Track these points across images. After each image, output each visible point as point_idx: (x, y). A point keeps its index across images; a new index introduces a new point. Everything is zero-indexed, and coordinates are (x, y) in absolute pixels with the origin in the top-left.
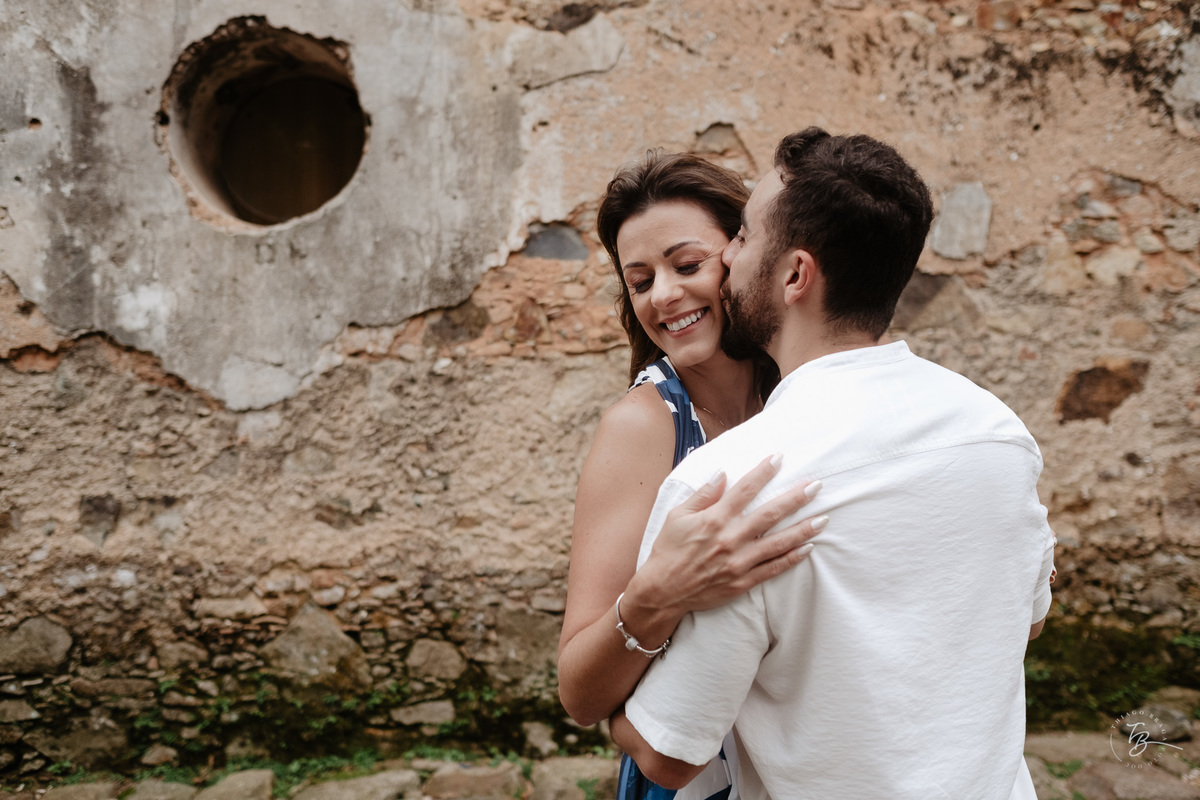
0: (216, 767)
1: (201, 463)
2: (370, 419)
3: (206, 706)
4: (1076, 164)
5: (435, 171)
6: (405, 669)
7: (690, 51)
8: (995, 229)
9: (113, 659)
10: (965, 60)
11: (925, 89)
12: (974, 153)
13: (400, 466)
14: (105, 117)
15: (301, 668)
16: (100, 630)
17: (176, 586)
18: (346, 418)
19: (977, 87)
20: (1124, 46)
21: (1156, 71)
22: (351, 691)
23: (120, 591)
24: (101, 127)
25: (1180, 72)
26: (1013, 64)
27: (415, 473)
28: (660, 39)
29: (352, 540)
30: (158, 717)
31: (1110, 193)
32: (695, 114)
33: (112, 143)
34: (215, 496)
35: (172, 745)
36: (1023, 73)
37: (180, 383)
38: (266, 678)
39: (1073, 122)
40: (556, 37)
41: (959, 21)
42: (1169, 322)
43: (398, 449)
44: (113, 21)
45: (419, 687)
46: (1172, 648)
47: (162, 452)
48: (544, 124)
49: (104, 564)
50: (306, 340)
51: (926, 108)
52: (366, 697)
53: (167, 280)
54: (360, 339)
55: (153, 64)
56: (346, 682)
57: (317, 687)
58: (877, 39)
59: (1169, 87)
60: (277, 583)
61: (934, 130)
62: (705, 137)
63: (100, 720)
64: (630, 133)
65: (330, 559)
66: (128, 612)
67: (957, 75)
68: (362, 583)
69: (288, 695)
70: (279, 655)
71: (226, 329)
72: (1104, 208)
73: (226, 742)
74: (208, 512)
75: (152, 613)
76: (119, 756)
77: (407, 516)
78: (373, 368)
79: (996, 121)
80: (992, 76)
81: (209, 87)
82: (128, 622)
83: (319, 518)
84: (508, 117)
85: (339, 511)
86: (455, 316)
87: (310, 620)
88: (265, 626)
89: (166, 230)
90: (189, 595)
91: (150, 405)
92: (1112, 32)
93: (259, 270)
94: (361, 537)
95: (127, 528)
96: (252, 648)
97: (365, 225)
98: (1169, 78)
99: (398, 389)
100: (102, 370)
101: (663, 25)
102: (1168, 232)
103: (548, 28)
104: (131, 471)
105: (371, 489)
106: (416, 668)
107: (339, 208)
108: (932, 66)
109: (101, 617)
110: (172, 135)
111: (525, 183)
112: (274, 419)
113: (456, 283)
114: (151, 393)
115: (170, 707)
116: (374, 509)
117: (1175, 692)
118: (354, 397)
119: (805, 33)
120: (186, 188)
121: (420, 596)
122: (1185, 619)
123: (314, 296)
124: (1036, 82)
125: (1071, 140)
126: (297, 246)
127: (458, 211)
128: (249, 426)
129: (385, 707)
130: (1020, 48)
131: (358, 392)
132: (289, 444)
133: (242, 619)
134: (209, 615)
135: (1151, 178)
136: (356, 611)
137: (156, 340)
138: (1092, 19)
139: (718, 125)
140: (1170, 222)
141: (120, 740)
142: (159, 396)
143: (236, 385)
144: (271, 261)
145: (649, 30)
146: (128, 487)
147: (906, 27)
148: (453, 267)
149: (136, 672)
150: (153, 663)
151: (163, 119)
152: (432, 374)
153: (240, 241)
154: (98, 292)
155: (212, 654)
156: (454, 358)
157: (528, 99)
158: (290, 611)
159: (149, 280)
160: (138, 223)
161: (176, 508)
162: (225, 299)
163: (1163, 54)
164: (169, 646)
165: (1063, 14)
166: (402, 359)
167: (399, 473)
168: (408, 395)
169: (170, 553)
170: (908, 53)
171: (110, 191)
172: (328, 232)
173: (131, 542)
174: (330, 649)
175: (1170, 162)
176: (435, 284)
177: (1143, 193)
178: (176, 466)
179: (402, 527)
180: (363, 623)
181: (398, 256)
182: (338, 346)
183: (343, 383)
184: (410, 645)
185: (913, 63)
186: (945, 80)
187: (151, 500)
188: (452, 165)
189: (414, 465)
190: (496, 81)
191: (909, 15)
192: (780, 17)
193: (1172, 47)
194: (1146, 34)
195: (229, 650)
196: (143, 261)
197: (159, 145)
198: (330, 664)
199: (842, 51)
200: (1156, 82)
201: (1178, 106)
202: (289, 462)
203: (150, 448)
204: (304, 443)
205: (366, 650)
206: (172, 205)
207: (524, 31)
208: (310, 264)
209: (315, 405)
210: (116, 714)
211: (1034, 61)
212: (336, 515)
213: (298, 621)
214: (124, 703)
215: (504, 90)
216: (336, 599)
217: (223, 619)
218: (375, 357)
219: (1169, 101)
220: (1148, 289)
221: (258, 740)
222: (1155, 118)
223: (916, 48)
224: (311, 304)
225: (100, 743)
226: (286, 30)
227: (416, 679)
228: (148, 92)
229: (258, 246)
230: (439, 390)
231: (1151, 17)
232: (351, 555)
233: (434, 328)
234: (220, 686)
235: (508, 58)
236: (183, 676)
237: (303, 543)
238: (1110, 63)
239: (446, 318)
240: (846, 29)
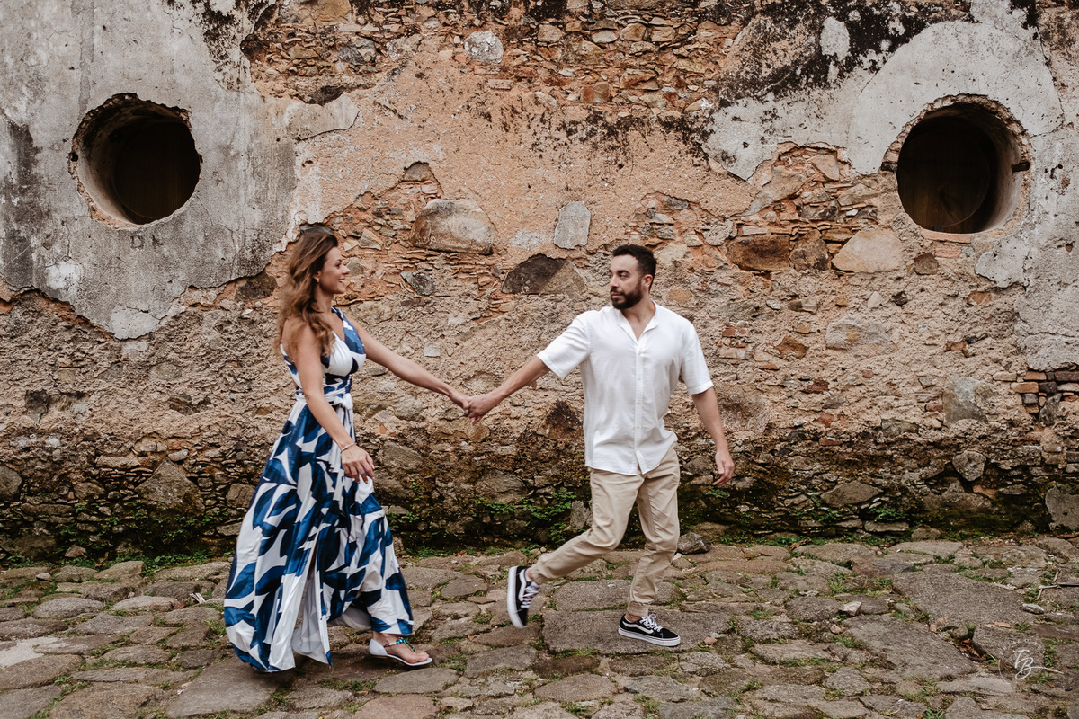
0: (109, 559)
1: (100, 372)
2: (203, 346)
3: (104, 523)
4: (646, 190)
5: (242, 192)
6: (225, 501)
7: (400, 116)
8: (593, 230)
9: (47, 492)
10: (575, 123)
11: (549, 141)
12: (580, 182)
13: (221, 375)
14: (38, 156)
15: (161, 499)
16: (39, 474)
17: (85, 448)
18: (188, 345)
19: (582, 140)
20: (677, 115)
21: (697, 130)
22: (192, 514)
23: (51, 450)
24: (36, 163)
25: (712, 131)
26: (605, 126)
27: (231, 380)
28: (382, 109)
29: (192, 420)
30: (74, 528)
31: (668, 207)
32: (404, 156)
33: (43, 172)
34: (108, 392)
35: (83, 546)
36: (611, 131)
37: (87, 321)
38: (139, 504)
39: (643, 162)
40: (317, 107)
41: (572, 97)
42: (706, 291)
43: (220, 365)
44: (42, 97)
45: (234, 512)
46: (706, 498)
47: (75, 365)
48: (310, 162)
49: (41, 434)
50: (162, 296)
51: (549, 153)
52: (201, 518)
53: (77, 258)
54: (196, 296)
55: (68, 123)
56: (189, 509)
57: (171, 511)
58: (519, 110)
59: (705, 141)
60: (146, 447)
61: (556, 167)
62: (411, 171)
63: (39, 530)
64: (363, 169)
65: (179, 432)
66: (56, 462)
67: (570, 133)
68: (198, 448)
69: (153, 516)
70: (148, 491)
71: (114, 289)
72: (665, 218)
73: (116, 545)
74: (105, 402)
75: (70, 464)
76: (51, 552)
77: (226, 407)
78: (205, 314)
79: (593, 162)
80: (592, 133)
81: (104, 134)
82: (55, 469)
83: (172, 407)
84: (287, 158)
85: (185, 402)
86: (254, 281)
87: (167, 470)
88: (139, 473)
89: (77, 227)
90: (93, 453)
91: (68, 336)
92: (670, 104)
93: (133, 252)
94: (198, 419)
95: (55, 411)
96: (132, 487)
97: (199, 225)
98: (705, 135)
99: (220, 328)
100: (39, 313)
101: (383, 100)
102: (704, 233)
103: (312, 102)
104: (56, 377)
105: (203, 389)
106: (231, 501)
107: (183, 214)
108: (554, 127)
109: (39, 466)
110: (80, 167)
111: (298, 199)
112: (144, 345)
113: (255, 262)
114: (68, 328)
115: (81, 522)
116: (206, 402)
117: (708, 526)
118: (193, 332)
119: (473, 106)
120: (89, 201)
121: (234, 456)
122: (715, 480)
123: (168, 269)
124: (620, 138)
125: (642, 174)
126: (156, 238)
127: (256, 217)
128: (129, 348)
129: (213, 525)
130: (611, 115)
131: (196, 329)
132: (153, 361)
133: (125, 468)
134: (105, 466)
135: (694, 199)
136: (195, 465)
137: (71, 295)
138: (657, 97)
139: (418, 163)
140: (707, 227)
141: (51, 542)
142: (73, 330)
143: (120, 324)
144: (141, 247)
145: (375, 103)
146: (55, 386)
147: (537, 103)
148: (253, 252)
149: (61, 500)
150: (71, 495)
151: (74, 157)
152: (241, 318)
153: (122, 234)
154: (35, 265)
155: (107, 491)
156: (254, 309)
157: (300, 147)
158: (155, 464)
159: (66, 258)
160: (60, 223)
161: (84, 399)
162: (113, 270)
163: (701, 120)
164: (81, 485)
165: (639, 93)
166: (222, 308)
167: (221, 379)
168: (226, 331)
169: (81, 427)
170: (538, 118)
171: (42, 202)
172: (176, 229)
173: (57, 420)
174: (179, 488)
175: (706, 188)
176: (242, 262)
177: (689, 208)
178: (84, 374)
179: (223, 413)
180: (199, 472)
181: (219, 244)
182: (183, 301)
183: (186, 323)
184: (228, 487)
185: (541, 125)
186: (562, 135)
187: (69, 394)
188: (252, 187)
189: (229, 375)
190: (279, 135)
191: (539, 94)
192: (457, 95)
193: (707, 116)
194: (691, 107)
195: (118, 488)
196: (63, 246)
197: (72, 174)
198: (179, 497)
199: (496, 117)
200: (697, 137)
201: (711, 154)
202: (153, 372)
203: (68, 362)
204: (163, 360)
205: (201, 489)
206: (80, 211)
207: (296, 104)
208: (165, 249)
209: (169, 337)
210: (49, 526)
211: (619, 123)
212: (182, 405)
213: (159, 471)
214: (53, 519)
215: (284, 141)
216: (183, 457)
217: (114, 469)
218: (206, 308)
219: (705, 150)
220: (692, 269)
221: (135, 544)
222: (696, 161)
223: (543, 115)
224: (165, 274)
225: (39, 544)
226: (149, 101)
227: (233, 509)
228: (64, 141)
229: (132, 238)
230: (245, 329)
231: (695, 96)
232: (191, 430)
233: (241, 289)
234: (112, 510)
235: (286, 121)
236: (89, 503)
237: (162, 422)
238: (668, 125)
239: (250, 283)
240: (499, 103)
